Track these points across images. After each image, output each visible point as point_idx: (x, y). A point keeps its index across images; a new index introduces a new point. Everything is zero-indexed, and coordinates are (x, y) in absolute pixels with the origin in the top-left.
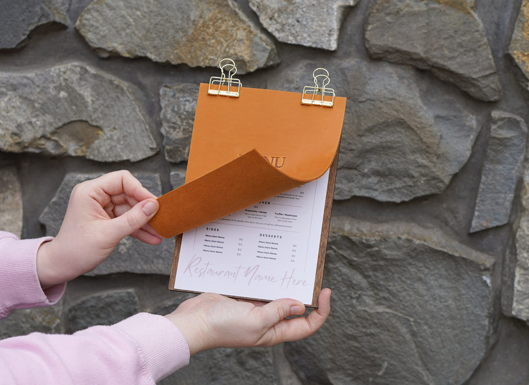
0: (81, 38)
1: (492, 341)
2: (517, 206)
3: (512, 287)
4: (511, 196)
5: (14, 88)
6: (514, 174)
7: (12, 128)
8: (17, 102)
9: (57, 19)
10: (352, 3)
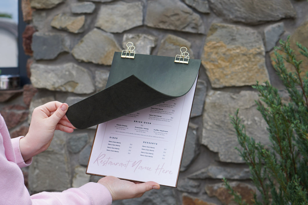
0: (73, 56)
1: (197, 152)
2: (204, 110)
3: (202, 135)
4: (202, 106)
5: (53, 71)
6: (203, 99)
7: (52, 83)
8: (54, 75)
9: (66, 50)
10: (153, 46)
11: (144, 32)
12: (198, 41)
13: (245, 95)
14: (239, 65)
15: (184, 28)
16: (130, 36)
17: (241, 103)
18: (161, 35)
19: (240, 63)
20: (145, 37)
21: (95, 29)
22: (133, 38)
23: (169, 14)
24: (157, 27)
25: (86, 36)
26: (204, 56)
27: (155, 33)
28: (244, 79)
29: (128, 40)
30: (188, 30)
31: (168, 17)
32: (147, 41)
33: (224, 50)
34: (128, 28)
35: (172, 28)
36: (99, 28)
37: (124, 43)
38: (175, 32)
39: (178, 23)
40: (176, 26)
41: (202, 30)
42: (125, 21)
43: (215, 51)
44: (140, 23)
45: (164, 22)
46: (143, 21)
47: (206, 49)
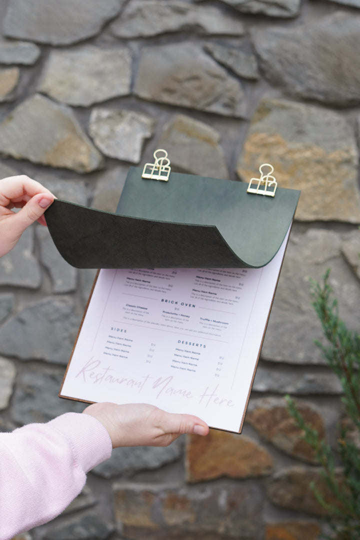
11: (132, 108)
12: (232, 132)
13: (316, 239)
14: (307, 181)
15: (209, 104)
16: (105, 113)
17: (307, 252)
18: (163, 116)
19: (311, 177)
20: (133, 118)
21: (38, 97)
22: (109, 118)
23: (181, 76)
24: (158, 99)
25: (20, 108)
26: (243, 160)
27: (152, 110)
28: (315, 208)
29: (99, 120)
30: (217, 108)
31: (179, 81)
32: (137, 125)
33: (280, 151)
34: (101, 97)
35: (186, 103)
36: (45, 94)
37: (93, 128)
38: (191, 112)
39: (197, 95)
40: (194, 100)
41: (242, 110)
42: (95, 83)
43: (265, 151)
44: (124, 90)
45: (170, 91)
46: (132, 85)
47: (248, 147)
